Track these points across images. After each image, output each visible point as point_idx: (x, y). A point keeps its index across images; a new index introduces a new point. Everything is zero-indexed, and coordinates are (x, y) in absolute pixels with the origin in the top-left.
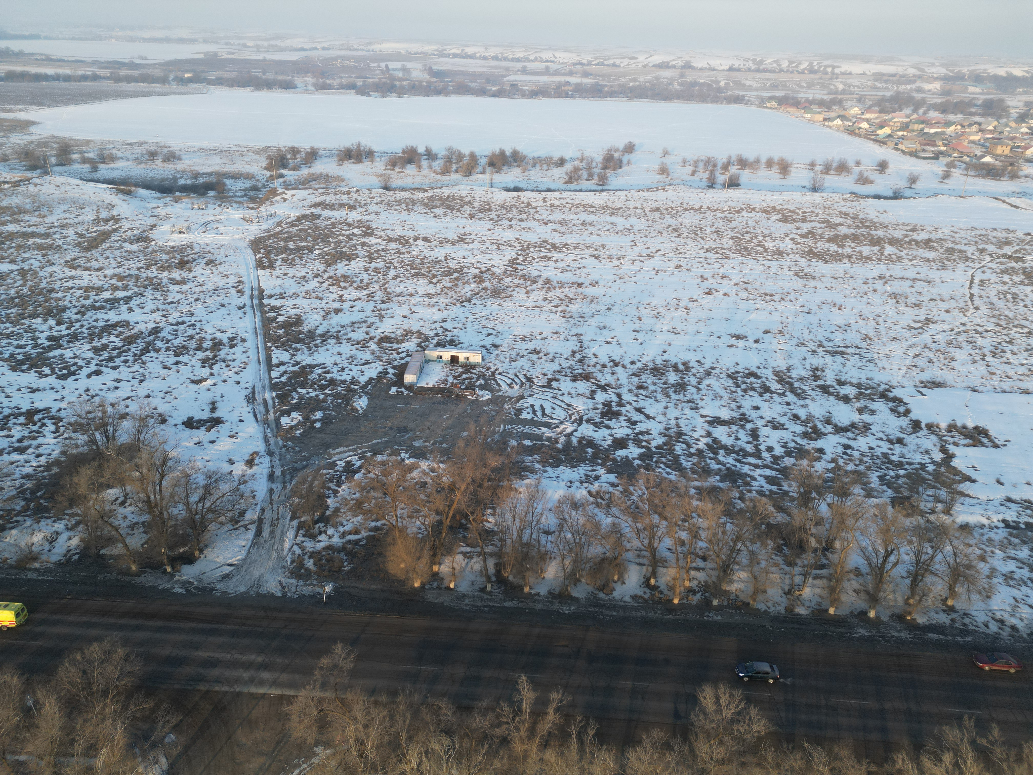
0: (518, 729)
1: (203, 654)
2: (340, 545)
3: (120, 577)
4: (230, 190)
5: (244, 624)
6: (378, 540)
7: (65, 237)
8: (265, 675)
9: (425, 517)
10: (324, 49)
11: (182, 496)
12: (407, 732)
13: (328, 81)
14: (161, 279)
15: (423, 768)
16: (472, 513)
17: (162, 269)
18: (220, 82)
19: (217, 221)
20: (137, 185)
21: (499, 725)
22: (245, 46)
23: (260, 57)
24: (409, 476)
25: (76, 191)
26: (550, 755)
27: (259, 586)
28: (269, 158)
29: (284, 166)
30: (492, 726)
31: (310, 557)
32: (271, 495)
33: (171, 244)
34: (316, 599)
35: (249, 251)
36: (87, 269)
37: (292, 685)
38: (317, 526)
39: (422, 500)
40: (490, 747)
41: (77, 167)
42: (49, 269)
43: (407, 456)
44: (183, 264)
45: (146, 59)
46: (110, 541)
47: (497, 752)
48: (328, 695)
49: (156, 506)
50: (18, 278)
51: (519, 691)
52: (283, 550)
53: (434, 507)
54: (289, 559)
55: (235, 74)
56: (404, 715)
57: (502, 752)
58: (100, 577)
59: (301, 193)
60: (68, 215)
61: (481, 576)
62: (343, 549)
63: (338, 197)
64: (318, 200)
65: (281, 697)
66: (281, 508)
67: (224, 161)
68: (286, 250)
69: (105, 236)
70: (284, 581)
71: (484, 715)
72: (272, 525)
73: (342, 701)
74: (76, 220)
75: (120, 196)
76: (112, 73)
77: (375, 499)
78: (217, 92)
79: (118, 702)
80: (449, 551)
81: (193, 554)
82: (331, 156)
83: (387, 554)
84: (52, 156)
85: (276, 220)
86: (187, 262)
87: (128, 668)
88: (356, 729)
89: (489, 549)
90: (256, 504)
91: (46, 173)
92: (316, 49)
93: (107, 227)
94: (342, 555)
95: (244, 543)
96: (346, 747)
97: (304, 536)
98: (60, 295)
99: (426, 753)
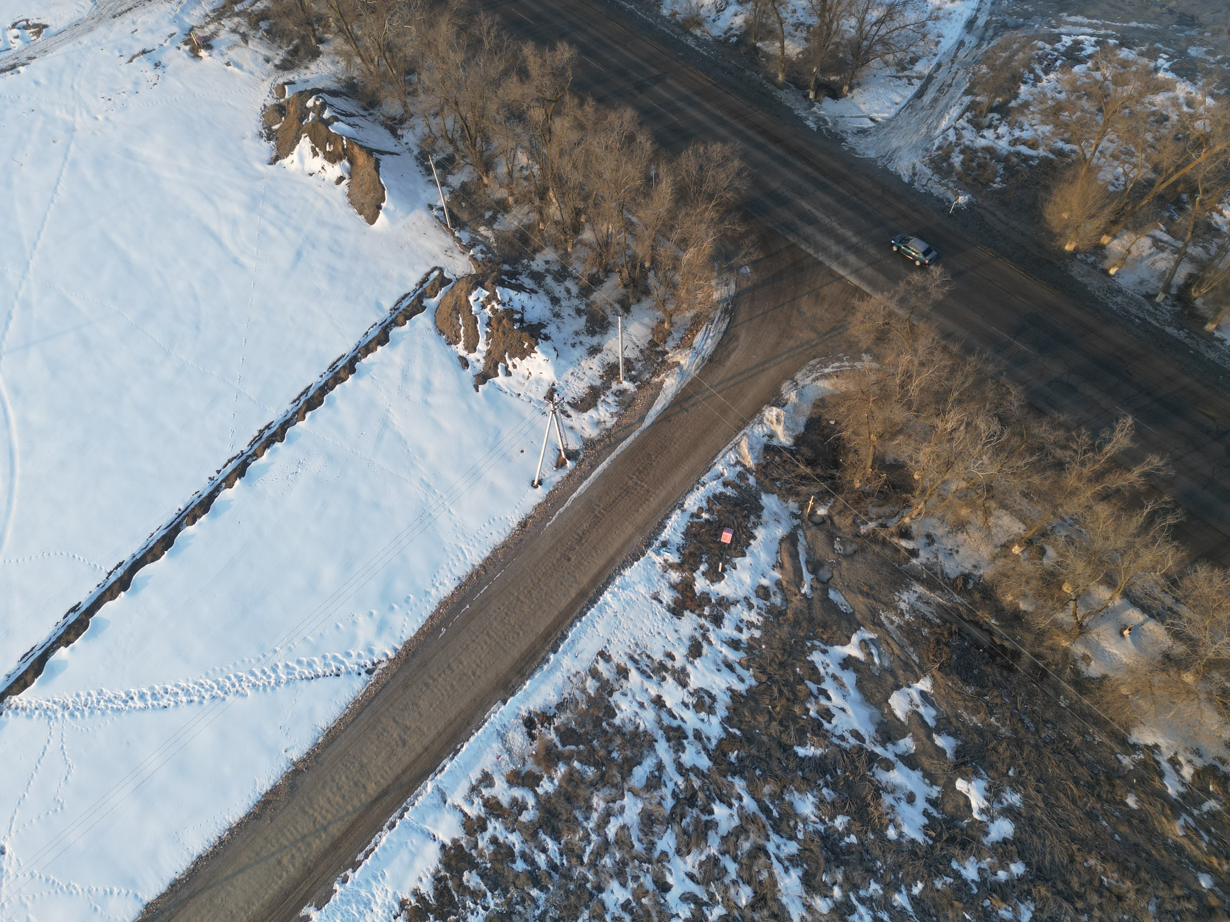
0: (1083, 464)
1: (806, 206)
2: (1005, 152)
3: (764, 82)
5: (856, 195)
6: (1055, 168)
8: (852, 259)
9: (1135, 166)
11: (861, 8)
12: (960, 394)
15: (956, 435)
16: (1206, 191)
21: (1064, 447)
24: (1149, 98)
26: (1103, 510)
27: (890, 160)
30: (1055, 443)
31: (962, 152)
32: (958, 49)
34: (942, 204)
37: (871, 283)
38: (990, 115)
39: (1145, 141)
40: (1040, 460)
43: (1167, 65)
46: (770, 34)
47: (1044, 470)
48: (902, 312)
49: (830, 10)
51: (1113, 430)
52: (936, 128)
53: (1155, 157)
54: (937, 143)
56: (966, 377)
57: (1048, 473)
58: (748, 73)
61: (1160, 279)
62: (1005, 160)
65: (856, 289)
66: (961, 72)
70: (919, 166)
71: (1054, 428)
72: (940, 90)
73: (912, 326)
77: (1083, 111)
79: (717, 211)
80: (1138, 227)
81: (841, 88)
83: (1055, 191)
87: (737, 184)
88: (911, 361)
89: (1195, 251)
90: (935, 55)
94: (1000, 168)
95: (898, 99)
96: (892, 371)
97: (968, 121)
99: (968, 424)
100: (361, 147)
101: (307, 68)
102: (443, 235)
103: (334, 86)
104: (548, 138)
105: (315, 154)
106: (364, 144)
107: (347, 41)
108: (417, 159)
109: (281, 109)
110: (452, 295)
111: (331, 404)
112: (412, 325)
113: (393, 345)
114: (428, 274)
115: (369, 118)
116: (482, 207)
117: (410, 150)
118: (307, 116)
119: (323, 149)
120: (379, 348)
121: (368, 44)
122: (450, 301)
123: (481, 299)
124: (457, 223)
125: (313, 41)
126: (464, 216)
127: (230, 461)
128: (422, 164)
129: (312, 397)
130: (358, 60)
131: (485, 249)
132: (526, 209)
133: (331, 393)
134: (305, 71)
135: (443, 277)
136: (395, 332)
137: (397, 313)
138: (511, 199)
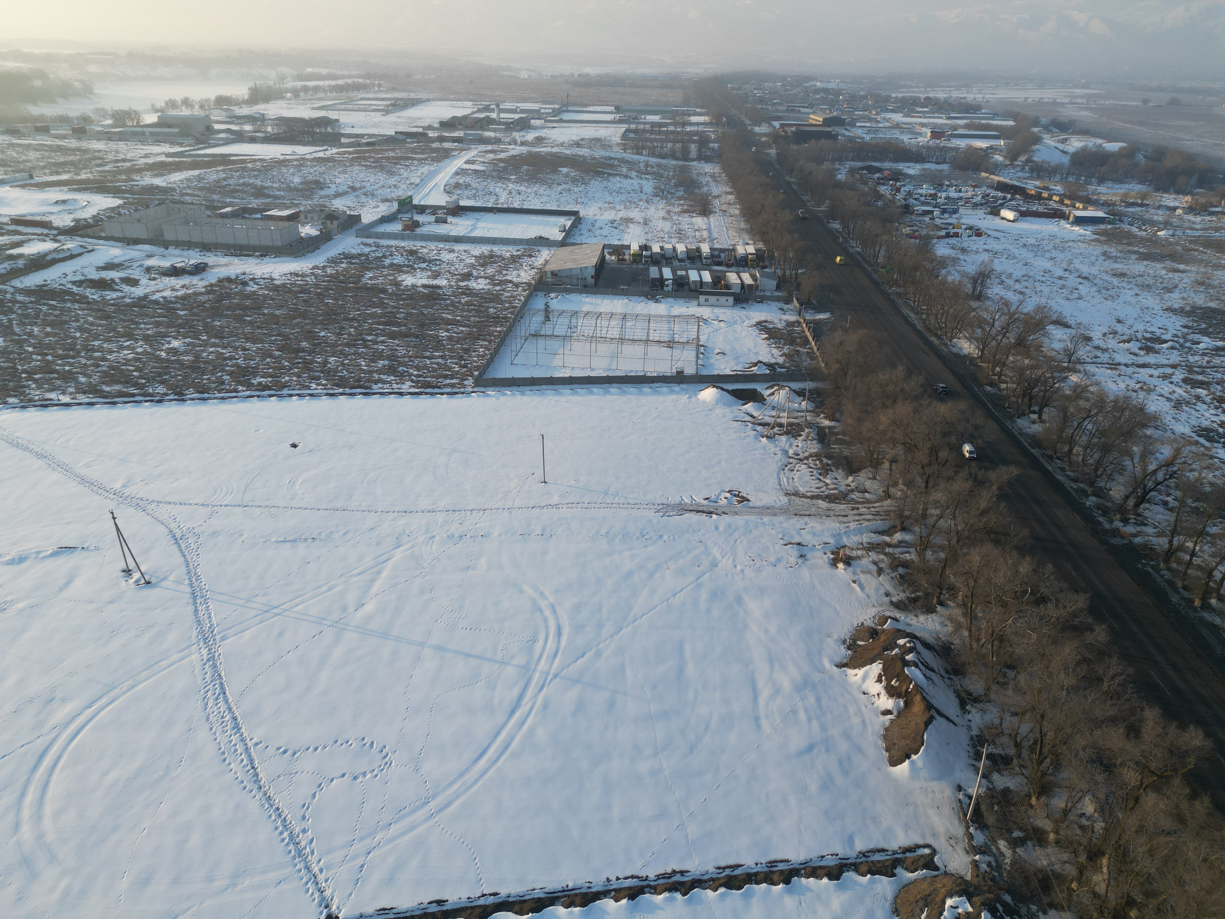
100: (924, 699)
101: (916, 616)
102: (956, 822)
103: (930, 639)
104: (1131, 805)
105: (879, 680)
106: (928, 698)
107: (964, 615)
108: (972, 738)
109: (873, 633)
110: (931, 884)
111: (748, 896)
112: (870, 882)
113: (842, 888)
114: (918, 847)
115: (946, 680)
116: (1015, 823)
117: (969, 728)
118: (892, 649)
119: (889, 681)
120: (825, 880)
121: (983, 627)
122: (925, 887)
123: (960, 910)
124: (978, 818)
125: (935, 601)
126: (990, 819)
127: (633, 877)
128: (974, 746)
129: (736, 877)
130: (966, 633)
131: (994, 864)
132: (1065, 856)
133: (755, 886)
134: (913, 617)
135: (932, 860)
136: (850, 875)
137: (864, 859)
138: (1052, 836)
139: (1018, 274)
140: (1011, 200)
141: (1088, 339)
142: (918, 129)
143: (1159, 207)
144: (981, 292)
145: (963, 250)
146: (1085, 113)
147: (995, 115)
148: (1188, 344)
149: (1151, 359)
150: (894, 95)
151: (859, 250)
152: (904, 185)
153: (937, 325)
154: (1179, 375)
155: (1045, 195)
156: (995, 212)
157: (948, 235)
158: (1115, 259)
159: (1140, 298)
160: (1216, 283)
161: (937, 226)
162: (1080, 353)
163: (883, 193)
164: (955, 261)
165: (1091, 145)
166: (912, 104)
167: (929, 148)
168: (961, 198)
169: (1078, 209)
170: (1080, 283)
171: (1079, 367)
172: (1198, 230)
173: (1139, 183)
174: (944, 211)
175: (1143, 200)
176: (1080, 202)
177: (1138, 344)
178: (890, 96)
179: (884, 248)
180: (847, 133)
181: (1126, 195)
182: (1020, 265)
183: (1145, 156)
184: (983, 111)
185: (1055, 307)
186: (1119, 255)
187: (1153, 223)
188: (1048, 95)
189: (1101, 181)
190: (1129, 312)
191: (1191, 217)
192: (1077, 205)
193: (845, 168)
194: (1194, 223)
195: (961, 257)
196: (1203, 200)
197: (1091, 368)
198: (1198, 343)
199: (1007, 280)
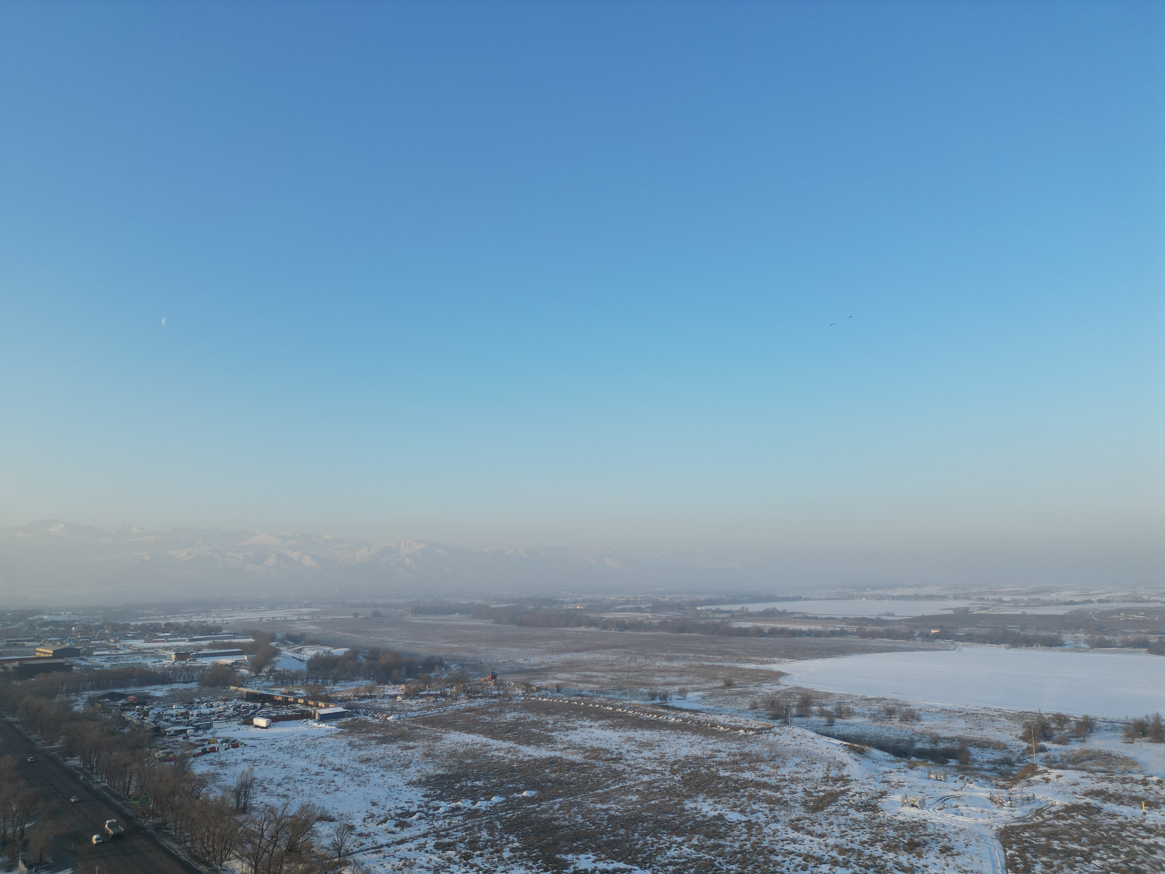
4: (975, 761)
7: (794, 793)
10: (1100, 601)
13: (1107, 638)
14: (886, 861)
17: (888, 848)
18: (970, 638)
19: (958, 798)
20: (870, 744)
22: (1001, 601)
23: (1019, 612)
25: (810, 744)
28: (1027, 725)
29: (1047, 737)
33: (900, 818)
35: (997, 843)
36: (809, 833)
41: (815, 719)
42: (773, 826)
44: (912, 847)
45: (893, 615)
50: (744, 830)
55: (988, 630)
59: (1071, 775)
60: (799, 769)
63: (1127, 786)
64: (1097, 787)
67: (970, 725)
68: (1048, 850)
69: (832, 797)
74: (806, 776)
75: (852, 754)
76: (858, 629)
78: (965, 649)
82: (1114, 729)
84: (793, 706)
85: (1035, 806)
86: (918, 845)
91: (786, 723)
92: (1090, 602)
93: (835, 788)
98: (779, 858)
139: (278, 778)
140: (261, 708)
141: (352, 828)
142: (161, 652)
143: (384, 697)
144: (245, 804)
145: (222, 764)
146: (312, 627)
147: (235, 635)
148: (431, 812)
149: (406, 833)
150: (132, 623)
151: (105, 784)
152: (152, 708)
153: (204, 851)
154: (431, 843)
155: (291, 699)
156: (248, 722)
157: (204, 752)
158: (360, 747)
159: (385, 778)
160: (438, 753)
161: (191, 744)
162: (347, 844)
163: (130, 719)
164: (214, 776)
165: (321, 652)
166: (152, 631)
167: (175, 669)
168: (213, 713)
169: (321, 708)
170: (335, 775)
171: (349, 859)
172: (416, 711)
173: (364, 679)
174: (197, 729)
175: (370, 692)
176: (322, 701)
177: (393, 822)
178: (129, 624)
179: (134, 778)
180: (83, 663)
181: (357, 690)
182: (279, 769)
183: (365, 657)
184: (224, 632)
185: (318, 803)
186: (362, 743)
187: (382, 711)
188: (279, 614)
189: (335, 681)
190: (379, 793)
191: (408, 702)
192: (320, 704)
193: (83, 698)
194: (411, 706)
195: (221, 772)
196: (413, 687)
197: (359, 857)
198: (438, 808)
199: (269, 786)
